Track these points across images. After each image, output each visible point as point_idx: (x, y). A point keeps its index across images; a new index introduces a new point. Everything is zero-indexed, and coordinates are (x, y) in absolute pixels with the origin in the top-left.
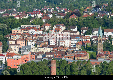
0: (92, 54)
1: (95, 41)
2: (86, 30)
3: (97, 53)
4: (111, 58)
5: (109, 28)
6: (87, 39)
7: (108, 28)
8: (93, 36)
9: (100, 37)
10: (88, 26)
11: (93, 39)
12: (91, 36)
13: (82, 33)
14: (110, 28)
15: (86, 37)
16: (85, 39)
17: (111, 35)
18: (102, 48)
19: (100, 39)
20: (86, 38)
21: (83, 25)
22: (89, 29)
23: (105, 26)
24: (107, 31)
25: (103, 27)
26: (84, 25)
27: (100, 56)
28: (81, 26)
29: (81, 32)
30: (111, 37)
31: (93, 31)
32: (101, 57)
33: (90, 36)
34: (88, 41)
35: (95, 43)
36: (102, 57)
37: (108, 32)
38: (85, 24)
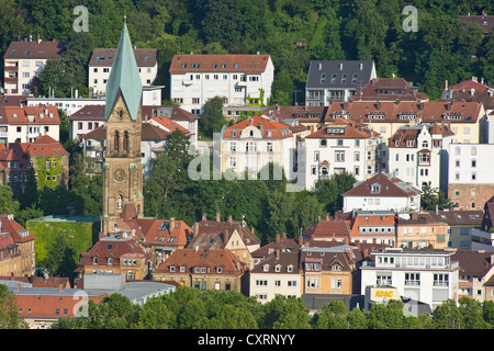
0: (60, 240)
1: (95, 143)
2: (44, 61)
3: (97, 228)
4: (191, 270)
5: (210, 46)
6: (42, 128)
7: (205, 42)
8: (84, 103)
9: (121, 113)
10: (59, 29)
11: (81, 126)
12: (72, 106)
13: (14, 80)
14: (218, 46)
15: (34, 111)
16: (24, 128)
17: (221, 95)
18: (138, 198)
19: (121, 127)
20: (31, 118)
21: (20, 19)
22: (63, 49)
23: (183, 31)
24: (197, 68)
25: (166, 36)
26: (32, 20)
27: (112, 254)
28: (10, 34)
29: (7, 75)
30: (220, 115)
31: (91, 69)
32: (117, 262)
33: (64, 103)
34: (46, 139)
35: (93, 154)
36: (122, 260)
37: (203, 75)
38: (39, 15)
